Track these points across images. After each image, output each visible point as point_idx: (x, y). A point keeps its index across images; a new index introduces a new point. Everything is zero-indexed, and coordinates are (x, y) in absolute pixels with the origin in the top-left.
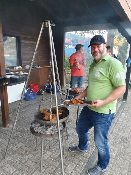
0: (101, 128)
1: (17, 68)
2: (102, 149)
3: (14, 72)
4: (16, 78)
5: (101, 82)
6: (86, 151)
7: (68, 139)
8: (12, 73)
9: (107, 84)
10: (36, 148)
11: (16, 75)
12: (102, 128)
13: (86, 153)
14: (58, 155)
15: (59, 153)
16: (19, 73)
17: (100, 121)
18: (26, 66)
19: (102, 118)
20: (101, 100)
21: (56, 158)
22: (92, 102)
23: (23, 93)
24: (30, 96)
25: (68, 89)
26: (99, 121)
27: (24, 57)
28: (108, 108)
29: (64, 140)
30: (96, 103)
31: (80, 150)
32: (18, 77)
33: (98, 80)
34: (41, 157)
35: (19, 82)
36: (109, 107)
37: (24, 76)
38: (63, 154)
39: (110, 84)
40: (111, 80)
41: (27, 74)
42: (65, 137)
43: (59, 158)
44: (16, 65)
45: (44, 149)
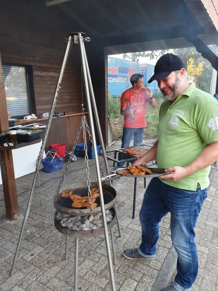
0: (183, 216)
1: (29, 118)
2: (185, 252)
3: (23, 124)
4: (27, 135)
5: (182, 135)
6: (154, 256)
7: (120, 236)
8: (20, 126)
9: (192, 139)
10: (65, 254)
11: (28, 129)
12: (186, 215)
13: (154, 261)
14: (104, 266)
15: (107, 263)
16: (33, 126)
17: (181, 203)
18: (44, 114)
19: (185, 199)
20: (182, 166)
21: (102, 272)
22: (165, 170)
23: (40, 160)
24: (52, 165)
25: (117, 150)
26: (179, 203)
27: (40, 99)
28: (195, 181)
29: (114, 238)
30: (174, 171)
31: (143, 255)
32: (29, 133)
33: (177, 131)
34: (75, 271)
35: (33, 141)
36: (196, 179)
37: (41, 130)
38: (114, 264)
39: (197, 139)
40: (198, 131)
41: (45, 126)
42: (114, 233)
43: (106, 272)
44: (26, 114)
45: (80, 257)
